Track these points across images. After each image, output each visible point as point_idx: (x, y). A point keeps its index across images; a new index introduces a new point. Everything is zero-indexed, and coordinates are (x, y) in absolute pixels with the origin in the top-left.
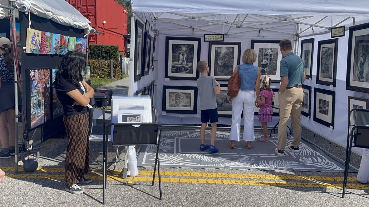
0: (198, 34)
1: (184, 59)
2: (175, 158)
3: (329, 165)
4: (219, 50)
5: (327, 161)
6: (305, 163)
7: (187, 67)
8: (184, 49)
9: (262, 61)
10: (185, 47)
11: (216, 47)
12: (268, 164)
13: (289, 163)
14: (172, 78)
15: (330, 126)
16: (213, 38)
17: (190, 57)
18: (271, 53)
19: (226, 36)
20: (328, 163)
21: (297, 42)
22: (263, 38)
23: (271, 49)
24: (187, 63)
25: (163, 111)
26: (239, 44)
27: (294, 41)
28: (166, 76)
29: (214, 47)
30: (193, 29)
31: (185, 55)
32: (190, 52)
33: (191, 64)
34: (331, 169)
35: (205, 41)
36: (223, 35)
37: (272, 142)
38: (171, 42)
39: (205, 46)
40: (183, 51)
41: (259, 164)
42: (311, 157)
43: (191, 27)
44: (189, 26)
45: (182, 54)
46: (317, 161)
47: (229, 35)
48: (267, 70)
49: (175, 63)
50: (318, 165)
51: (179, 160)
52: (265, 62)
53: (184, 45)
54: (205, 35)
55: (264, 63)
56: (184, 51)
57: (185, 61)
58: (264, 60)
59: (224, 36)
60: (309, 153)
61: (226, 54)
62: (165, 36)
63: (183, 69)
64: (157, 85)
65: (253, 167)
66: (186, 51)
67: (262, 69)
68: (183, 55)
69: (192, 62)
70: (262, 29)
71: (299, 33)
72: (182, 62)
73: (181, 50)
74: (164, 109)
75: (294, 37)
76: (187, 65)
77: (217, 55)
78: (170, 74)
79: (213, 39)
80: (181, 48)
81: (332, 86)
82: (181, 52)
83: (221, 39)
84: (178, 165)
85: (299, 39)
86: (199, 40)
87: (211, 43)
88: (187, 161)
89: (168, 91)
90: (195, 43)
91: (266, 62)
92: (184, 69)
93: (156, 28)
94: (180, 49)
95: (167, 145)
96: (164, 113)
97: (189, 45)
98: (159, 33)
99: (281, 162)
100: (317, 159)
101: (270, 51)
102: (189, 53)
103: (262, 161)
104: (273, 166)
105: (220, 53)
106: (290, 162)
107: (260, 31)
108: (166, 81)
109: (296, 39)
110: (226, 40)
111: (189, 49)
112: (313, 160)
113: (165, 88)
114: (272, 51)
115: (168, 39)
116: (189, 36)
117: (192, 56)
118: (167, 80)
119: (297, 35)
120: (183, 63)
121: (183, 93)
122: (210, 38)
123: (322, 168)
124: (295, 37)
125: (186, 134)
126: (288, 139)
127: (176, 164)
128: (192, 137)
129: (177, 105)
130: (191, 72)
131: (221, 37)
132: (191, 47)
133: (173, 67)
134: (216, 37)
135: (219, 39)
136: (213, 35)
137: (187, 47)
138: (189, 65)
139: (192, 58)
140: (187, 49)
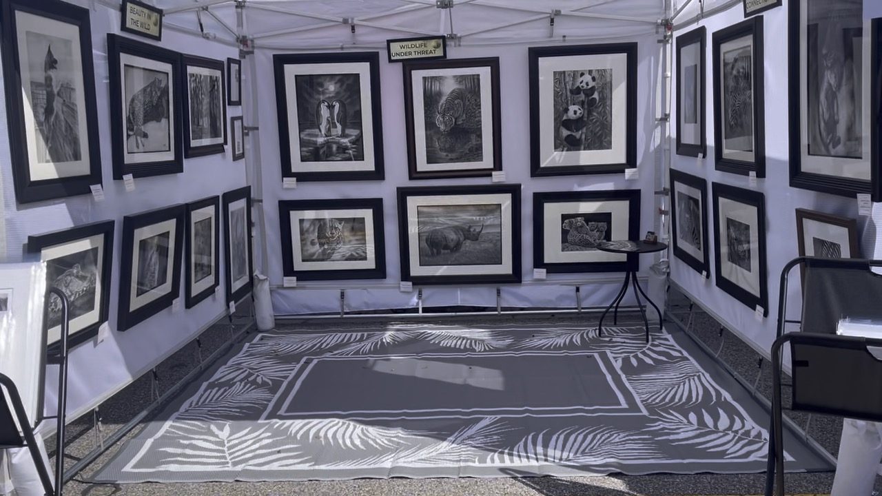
0: (369, 39)
1: (333, 119)
2: (246, 441)
3: (750, 443)
4: (436, 87)
5: (750, 423)
6: (672, 437)
7: (344, 141)
8: (332, 87)
9: (566, 110)
10: (333, 82)
11: (425, 78)
12: (546, 446)
13: (617, 440)
14: (303, 177)
15: (758, 307)
16: (413, 51)
17: (351, 111)
18: (591, 84)
19: (453, 43)
20: (747, 433)
21: (668, 46)
22: (564, 41)
23: (590, 72)
24: (343, 131)
25: (285, 276)
26: (493, 63)
27: (659, 41)
28: (286, 171)
29: (418, 76)
30: (353, 28)
31: (337, 106)
32: (350, 97)
33: (357, 132)
34: (751, 458)
35: (391, 61)
36: (443, 38)
37: (596, 356)
38: (291, 71)
39: (391, 77)
40: (327, 96)
41: (516, 449)
42: (697, 410)
43: (345, 21)
44: (341, 20)
46: (716, 426)
47: (460, 38)
48: (583, 137)
49: (308, 131)
50: (713, 442)
51: (257, 445)
52: (575, 112)
53: (332, 76)
54: (389, 42)
55: (571, 115)
56: (331, 95)
57: (338, 125)
58: (572, 108)
59: (448, 43)
60: (698, 394)
61: (457, 95)
62: (271, 54)
63: (334, 147)
64: (261, 201)
65: (489, 464)
66: (338, 93)
67: (569, 133)
68: (331, 107)
69: (358, 125)
70: (558, 13)
71: (672, 19)
73: (323, 93)
74: (288, 270)
75: (657, 32)
76: (344, 135)
77: (431, 100)
78: (297, 166)
79: (413, 53)
80: (321, 85)
81: (753, 174)
82: (322, 97)
83: (439, 53)
84: (239, 468)
85: (671, 36)
86: (372, 58)
87: (409, 66)
88: (279, 452)
89: (295, 216)
90: (363, 69)
91: (579, 112)
92: (338, 147)
93: (246, 31)
94: (321, 89)
95: (258, 386)
96: (291, 281)
97: (342, 79)
98: (253, 47)
99: (590, 437)
100: (716, 418)
101: (587, 78)
102: (349, 100)
103: (530, 437)
104: (558, 454)
105: (439, 94)
106: (622, 435)
107: (552, 21)
108: (285, 186)
109: (665, 37)
110: (453, 54)
111: (344, 87)
112: (701, 423)
113: (286, 207)
114: (594, 79)
115: (280, 61)
116: (342, 48)
117: (358, 108)
118: (290, 182)
119: (667, 25)
120: (334, 132)
121: (340, 220)
122: (404, 50)
123: (722, 454)
124: (662, 30)
125: (348, 343)
126: (650, 343)
127: (235, 464)
128: (357, 353)
129: (325, 257)
130: (360, 157)
131: (438, 46)
132: (350, 81)
133: (303, 143)
134: (423, 48)
135: (431, 52)
136: (414, 43)
137: (340, 81)
138: (351, 136)
139: (358, 114)
140: (341, 86)
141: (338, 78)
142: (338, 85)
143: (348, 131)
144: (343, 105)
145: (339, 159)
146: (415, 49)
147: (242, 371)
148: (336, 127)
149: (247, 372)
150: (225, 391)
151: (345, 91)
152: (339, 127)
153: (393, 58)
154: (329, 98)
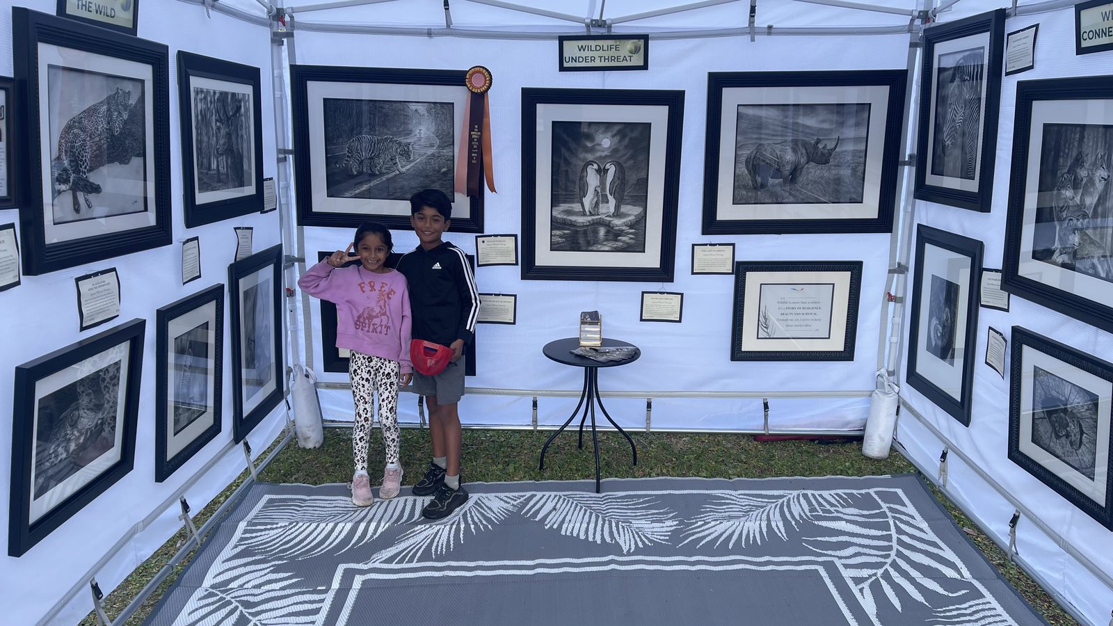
1: (603, 189)
7: (617, 222)
8: (606, 142)
10: (609, 135)
17: (632, 178)
33: (638, 210)
40: (598, 154)
49: (564, 207)
53: (608, 125)
56: (605, 153)
57: (610, 198)
63: (602, 232)
66: (614, 151)
68: (602, 172)
73: (592, 150)
76: (618, 214)
92: (607, 231)
94: (589, 145)
97: (625, 129)
102: (629, 163)
111: (626, 141)
117: (643, 175)
120: (603, 209)
130: (639, 246)
131: (636, 51)
132: (636, 134)
133: (555, 224)
134: (613, 53)
135: (625, 59)
136: (600, 43)
137: (619, 132)
138: (629, 215)
139: (643, 183)
140: (620, 141)
141: (616, 128)
142: (617, 139)
143: (624, 209)
144: (620, 169)
145: (607, 249)
146: (601, 53)
148: (608, 202)
151: (626, 147)
152: (612, 202)
153: (566, 65)
154: (601, 158)
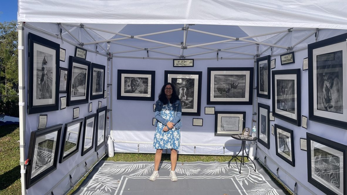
1: (183, 94)
7: (187, 101)
17: (190, 91)
24: (187, 98)
31: (185, 89)
32: (190, 86)
33: (192, 99)
38: (170, 76)
40: (182, 85)
45: (182, 88)
53: (184, 79)
56: (184, 85)
57: (185, 96)
63: (183, 104)
66: (186, 85)
68: (183, 90)
69: (193, 97)
72: (182, 97)
76: (187, 100)
82: (180, 86)
86: (199, 73)
90: (196, 77)
92: (185, 104)
102: (190, 88)
130: (192, 107)
132: (191, 81)
137: (187, 81)
138: (189, 100)
140: (187, 83)
141: (187, 80)
142: (187, 82)
143: (188, 98)
144: (187, 89)
145: (185, 108)
147: (99, 183)
149: (101, 184)
150: (93, 193)
151: (189, 84)
152: (186, 97)
154: (183, 86)
